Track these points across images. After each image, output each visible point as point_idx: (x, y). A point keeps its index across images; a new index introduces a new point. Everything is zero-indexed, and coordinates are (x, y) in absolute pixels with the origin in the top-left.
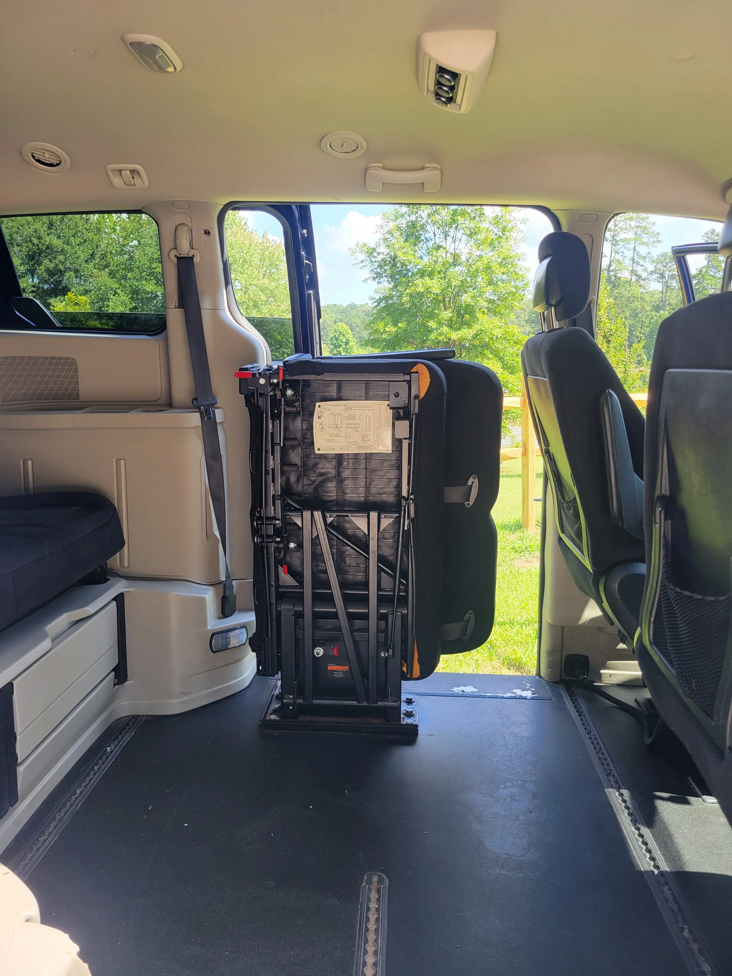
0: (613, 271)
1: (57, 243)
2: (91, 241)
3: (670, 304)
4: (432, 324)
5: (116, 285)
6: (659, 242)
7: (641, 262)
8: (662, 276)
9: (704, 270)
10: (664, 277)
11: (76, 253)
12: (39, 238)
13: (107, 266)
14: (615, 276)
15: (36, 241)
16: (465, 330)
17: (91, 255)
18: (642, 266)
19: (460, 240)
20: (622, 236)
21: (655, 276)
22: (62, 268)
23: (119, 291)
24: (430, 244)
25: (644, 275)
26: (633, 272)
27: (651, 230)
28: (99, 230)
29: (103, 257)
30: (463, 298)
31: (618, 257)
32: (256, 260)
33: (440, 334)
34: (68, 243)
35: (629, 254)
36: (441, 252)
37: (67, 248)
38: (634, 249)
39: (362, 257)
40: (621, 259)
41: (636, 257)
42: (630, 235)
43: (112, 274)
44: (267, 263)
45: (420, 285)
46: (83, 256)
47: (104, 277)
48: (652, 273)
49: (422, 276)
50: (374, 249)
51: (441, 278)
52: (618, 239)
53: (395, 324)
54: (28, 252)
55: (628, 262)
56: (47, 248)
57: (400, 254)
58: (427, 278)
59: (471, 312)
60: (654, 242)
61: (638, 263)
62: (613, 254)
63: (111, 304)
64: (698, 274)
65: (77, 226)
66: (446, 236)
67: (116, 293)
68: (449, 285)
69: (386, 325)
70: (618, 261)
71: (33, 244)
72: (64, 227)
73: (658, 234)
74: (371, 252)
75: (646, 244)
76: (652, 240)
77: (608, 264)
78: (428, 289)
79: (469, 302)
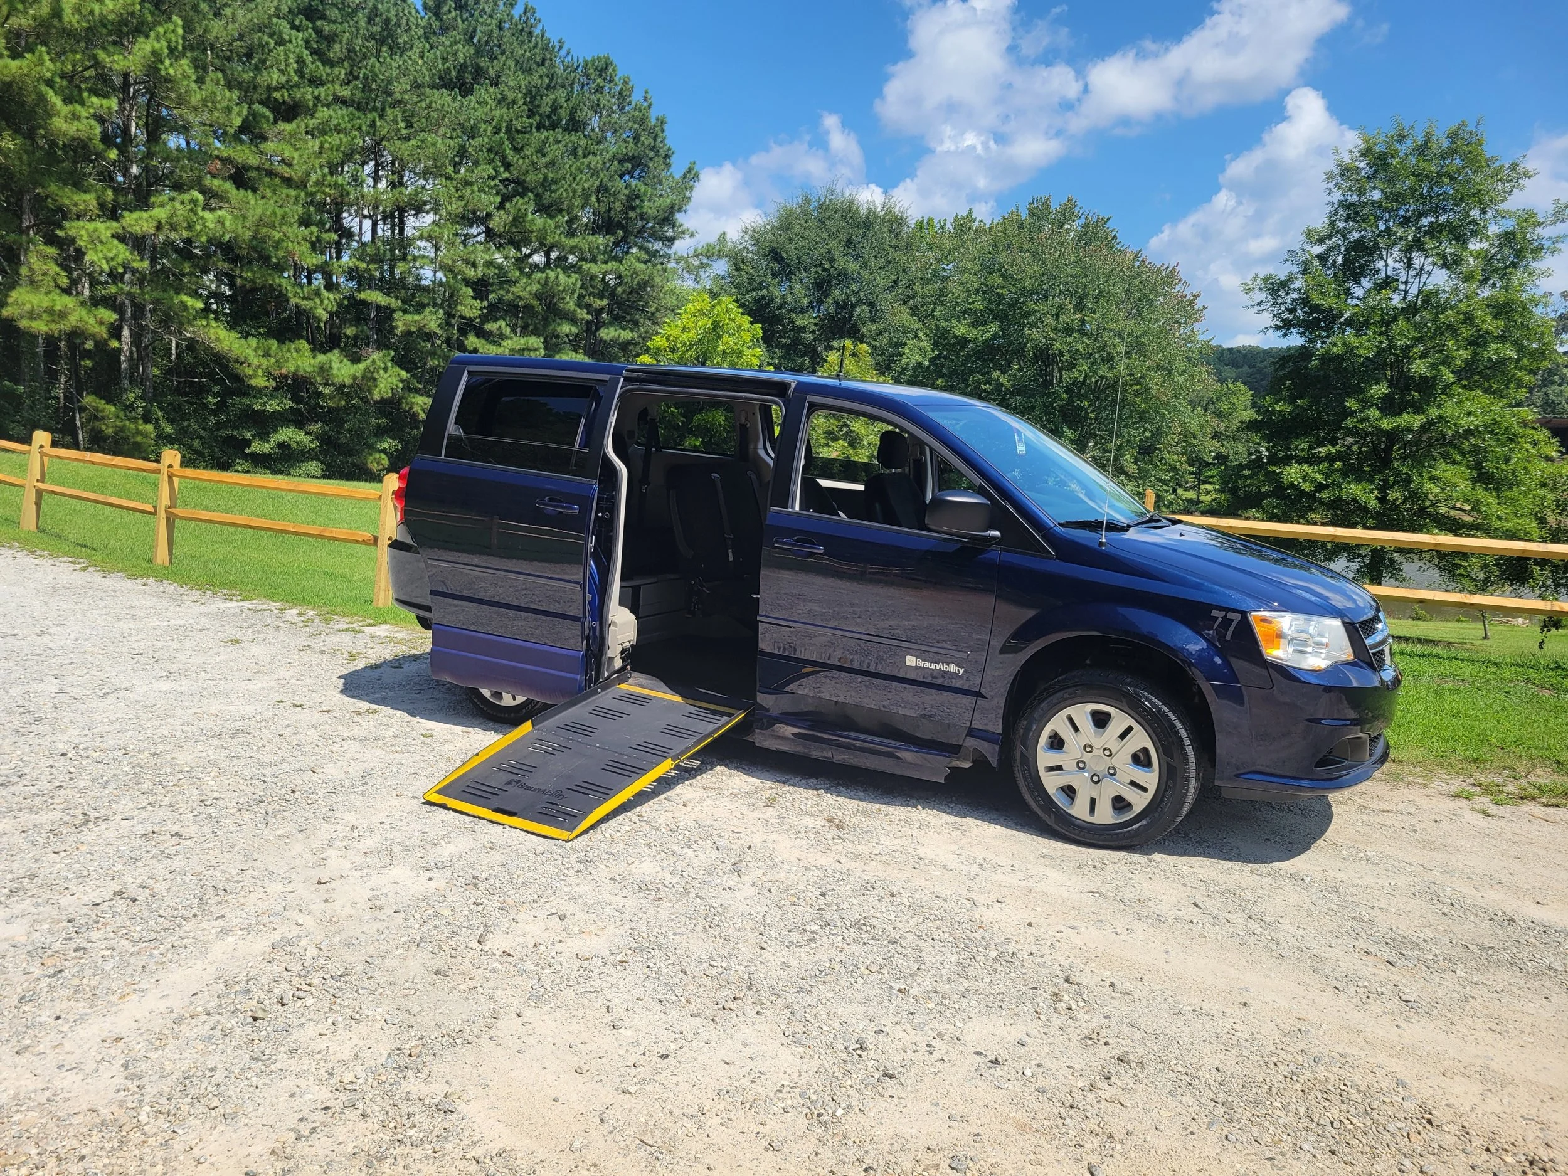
1: (853, 267)
4: (1351, 404)
5: (919, 325)
12: (832, 260)
16: (1408, 417)
17: (895, 282)
22: (853, 299)
23: (921, 334)
24: (1377, 278)
30: (1414, 366)
32: (1119, 292)
33: (1362, 420)
34: (865, 266)
36: (1385, 292)
39: (1262, 296)
43: (914, 312)
46: (882, 283)
47: (902, 316)
50: (1283, 284)
51: (1381, 333)
53: (1291, 400)
56: (840, 274)
59: (1425, 387)
63: (907, 351)
66: (1406, 265)
67: (916, 336)
68: (1392, 345)
69: (1278, 403)
71: (824, 270)
74: (1277, 287)
78: (1351, 350)
79: (1423, 370)
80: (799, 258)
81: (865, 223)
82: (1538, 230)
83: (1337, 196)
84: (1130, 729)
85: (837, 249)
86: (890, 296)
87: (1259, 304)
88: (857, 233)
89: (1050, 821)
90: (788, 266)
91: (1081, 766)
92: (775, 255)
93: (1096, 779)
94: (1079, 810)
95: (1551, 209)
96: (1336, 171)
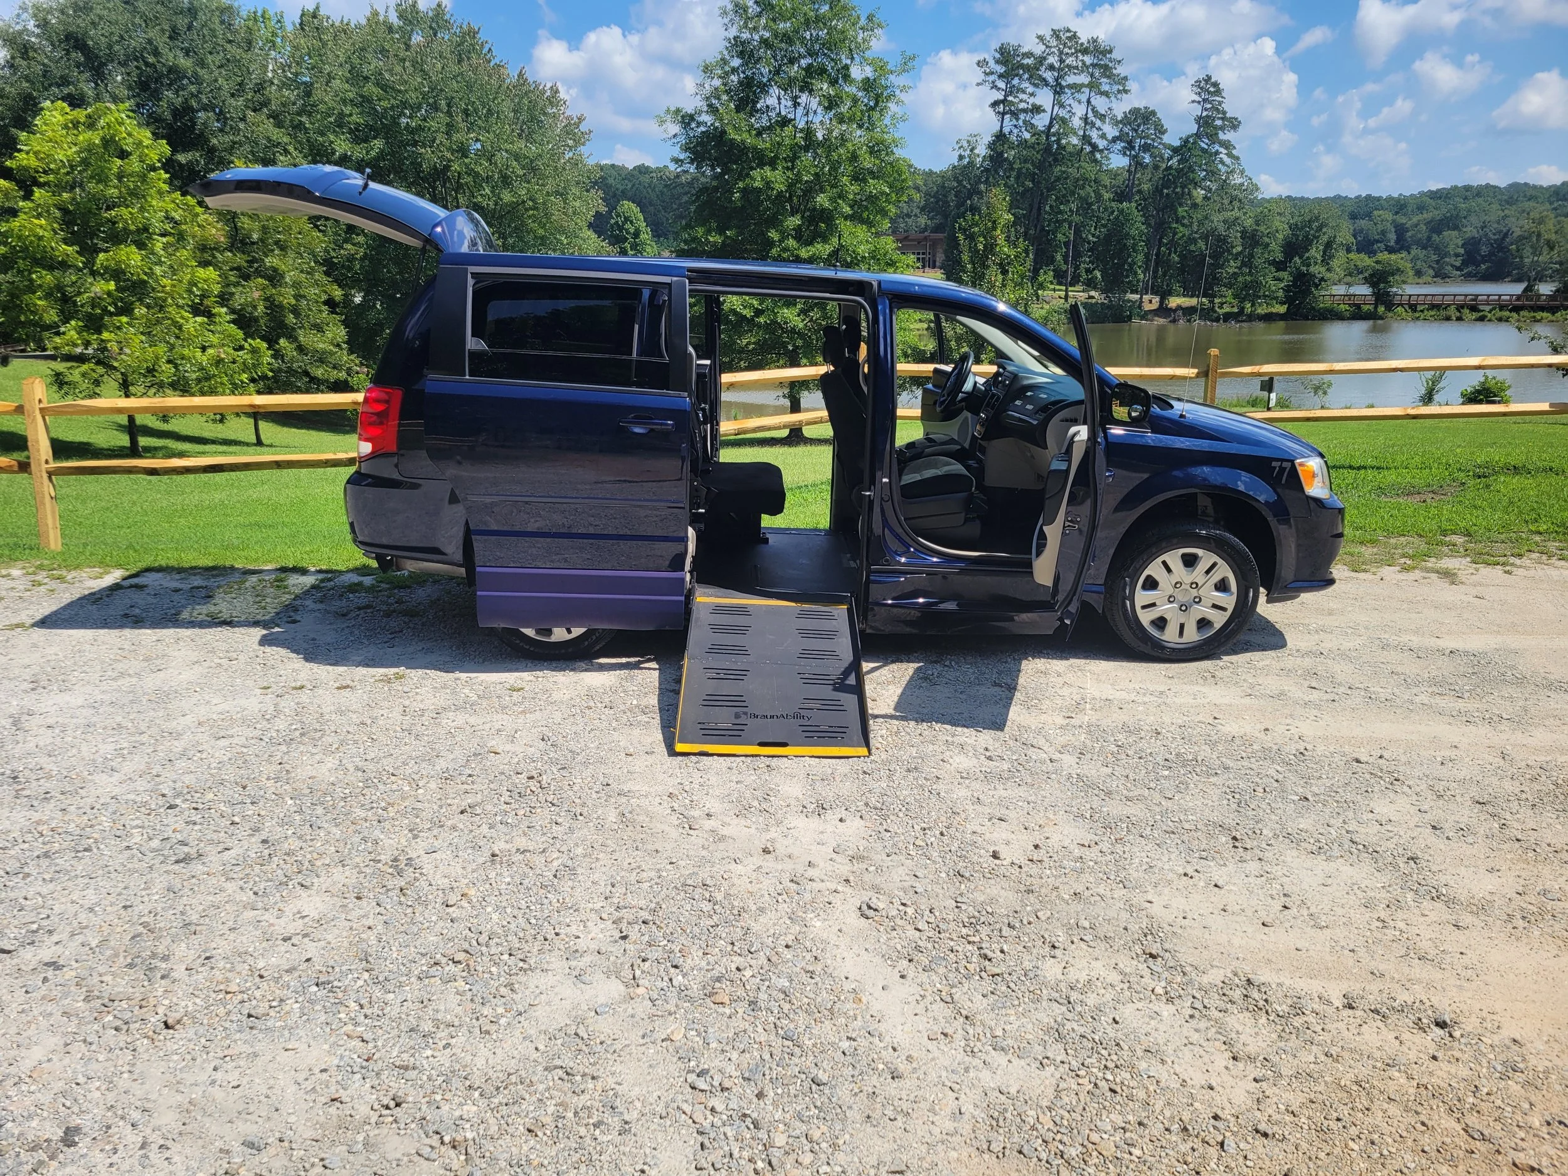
0: (1054, 135)
1: (185, 63)
2: (239, 61)
3: (1140, 192)
4: (774, 235)
5: (286, 139)
6: (1126, 92)
7: (1098, 123)
8: (1130, 145)
9: (1191, 140)
10: (1133, 148)
11: (216, 81)
12: (156, 53)
13: (266, 103)
14: (1058, 141)
15: (151, 59)
16: (819, 246)
17: (240, 84)
18: (1099, 129)
19: (815, 112)
20: (1071, 79)
21: (1119, 145)
22: (194, 104)
23: (291, 148)
24: (773, 114)
25: (1102, 144)
26: (1086, 139)
27: (1114, 72)
28: (249, 43)
29: (260, 88)
30: (818, 199)
31: (1063, 113)
32: (507, 110)
34: (200, 63)
35: (1080, 110)
36: (789, 130)
37: (201, 72)
38: (1089, 102)
39: (674, 128)
40: (1067, 117)
41: (1090, 114)
42: (1083, 79)
44: (524, 117)
45: (758, 177)
46: (226, 86)
47: (265, 127)
48: (1115, 140)
49: (761, 165)
50: (692, 117)
51: (788, 168)
52: (1064, 83)
53: (721, 231)
54: (139, 76)
55: (1076, 122)
56: (170, 71)
57: (729, 130)
58: (767, 168)
59: (828, 218)
60: (1119, 91)
61: (1093, 125)
62: (1056, 108)
64: (1181, 146)
65: (215, 37)
66: (796, 105)
68: (798, 179)
69: (709, 232)
70: (1064, 121)
71: (147, 64)
72: (195, 37)
73: (1126, 78)
74: (687, 120)
75: (1106, 94)
76: (1116, 88)
77: (1047, 123)
78: (768, 184)
79: (827, 205)
80: (110, 47)
81: (189, 10)
82: (892, 77)
83: (733, 32)
84: (1214, 565)
85: (161, 41)
86: (241, 102)
87: (675, 136)
88: (182, 22)
89: (1147, 649)
90: (97, 57)
91: (1171, 599)
92: (74, 41)
93: (1184, 608)
94: (1170, 636)
95: (899, 59)
96: (730, 7)
